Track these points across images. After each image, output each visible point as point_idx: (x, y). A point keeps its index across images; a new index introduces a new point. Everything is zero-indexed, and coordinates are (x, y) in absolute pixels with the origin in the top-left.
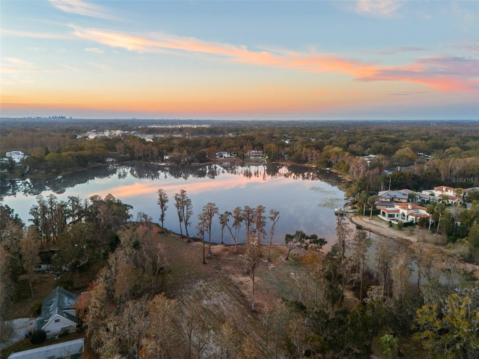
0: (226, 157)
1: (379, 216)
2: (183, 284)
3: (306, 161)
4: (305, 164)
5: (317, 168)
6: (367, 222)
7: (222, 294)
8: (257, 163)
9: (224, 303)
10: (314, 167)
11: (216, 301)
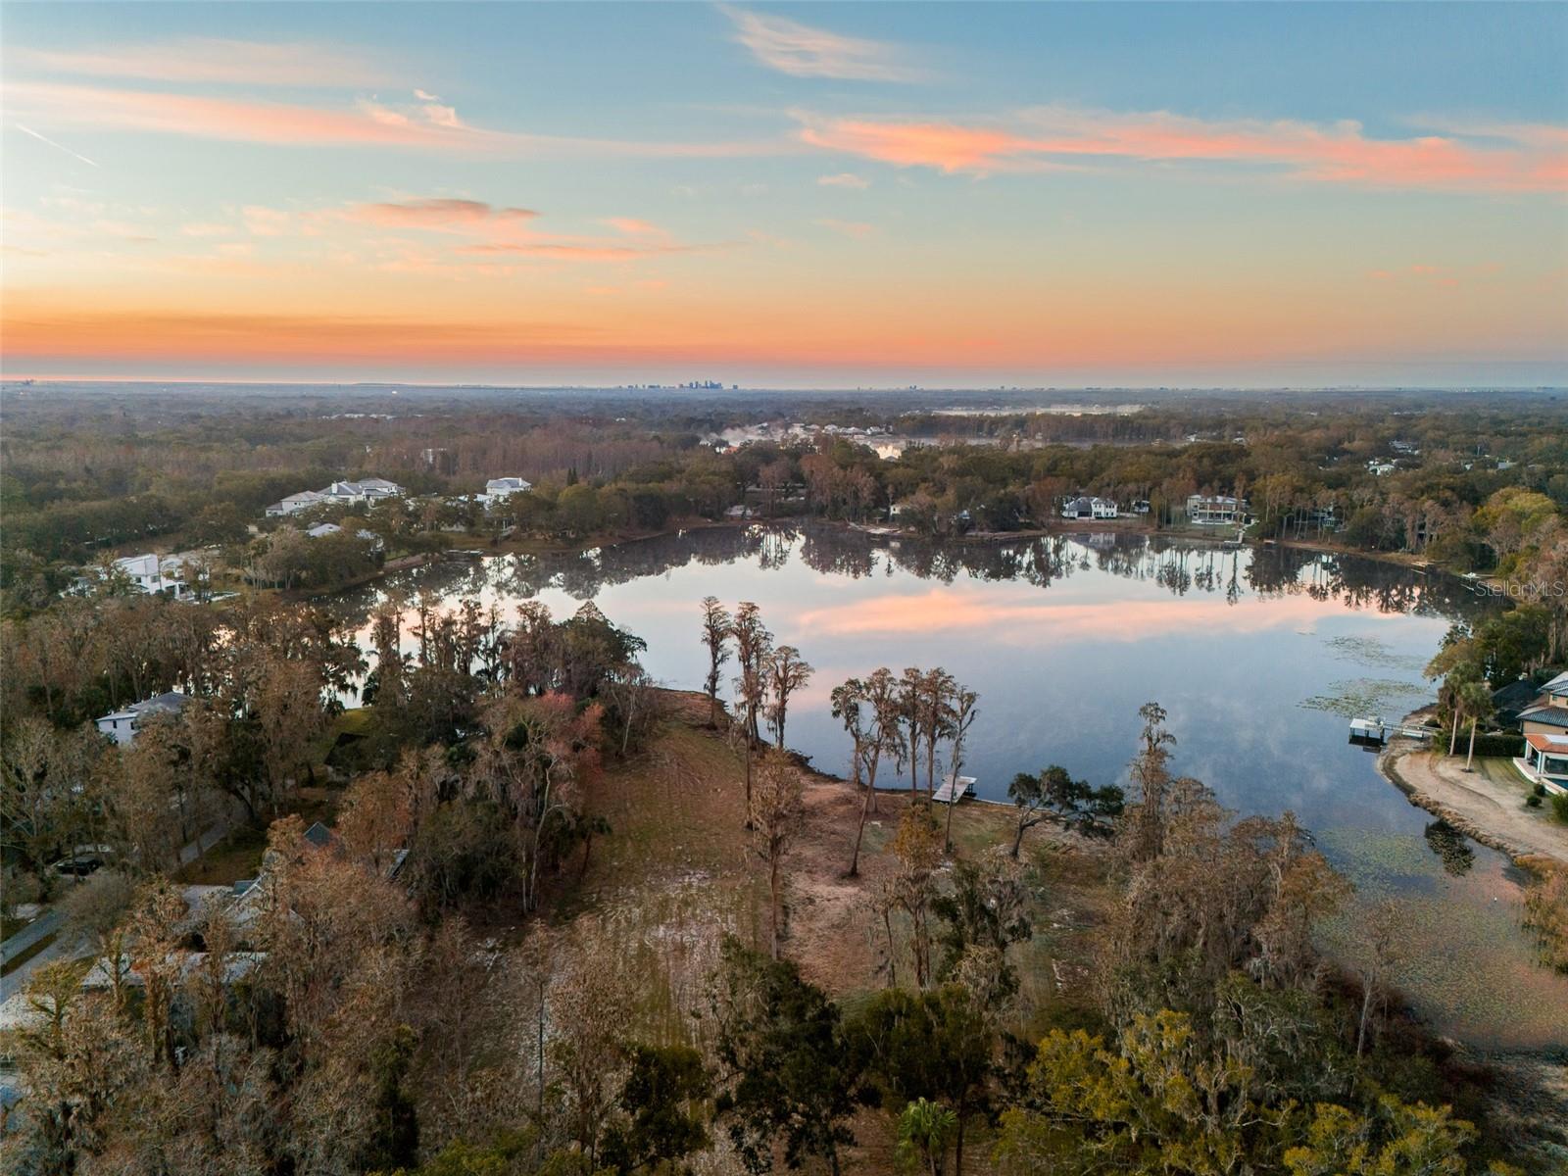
0: (1103, 515)
1: (1516, 761)
2: (646, 874)
3: (1398, 543)
4: (1393, 554)
5: (1430, 570)
6: (1444, 780)
7: (725, 921)
8: (1213, 541)
9: (708, 946)
10: (1420, 564)
11: (692, 936)
